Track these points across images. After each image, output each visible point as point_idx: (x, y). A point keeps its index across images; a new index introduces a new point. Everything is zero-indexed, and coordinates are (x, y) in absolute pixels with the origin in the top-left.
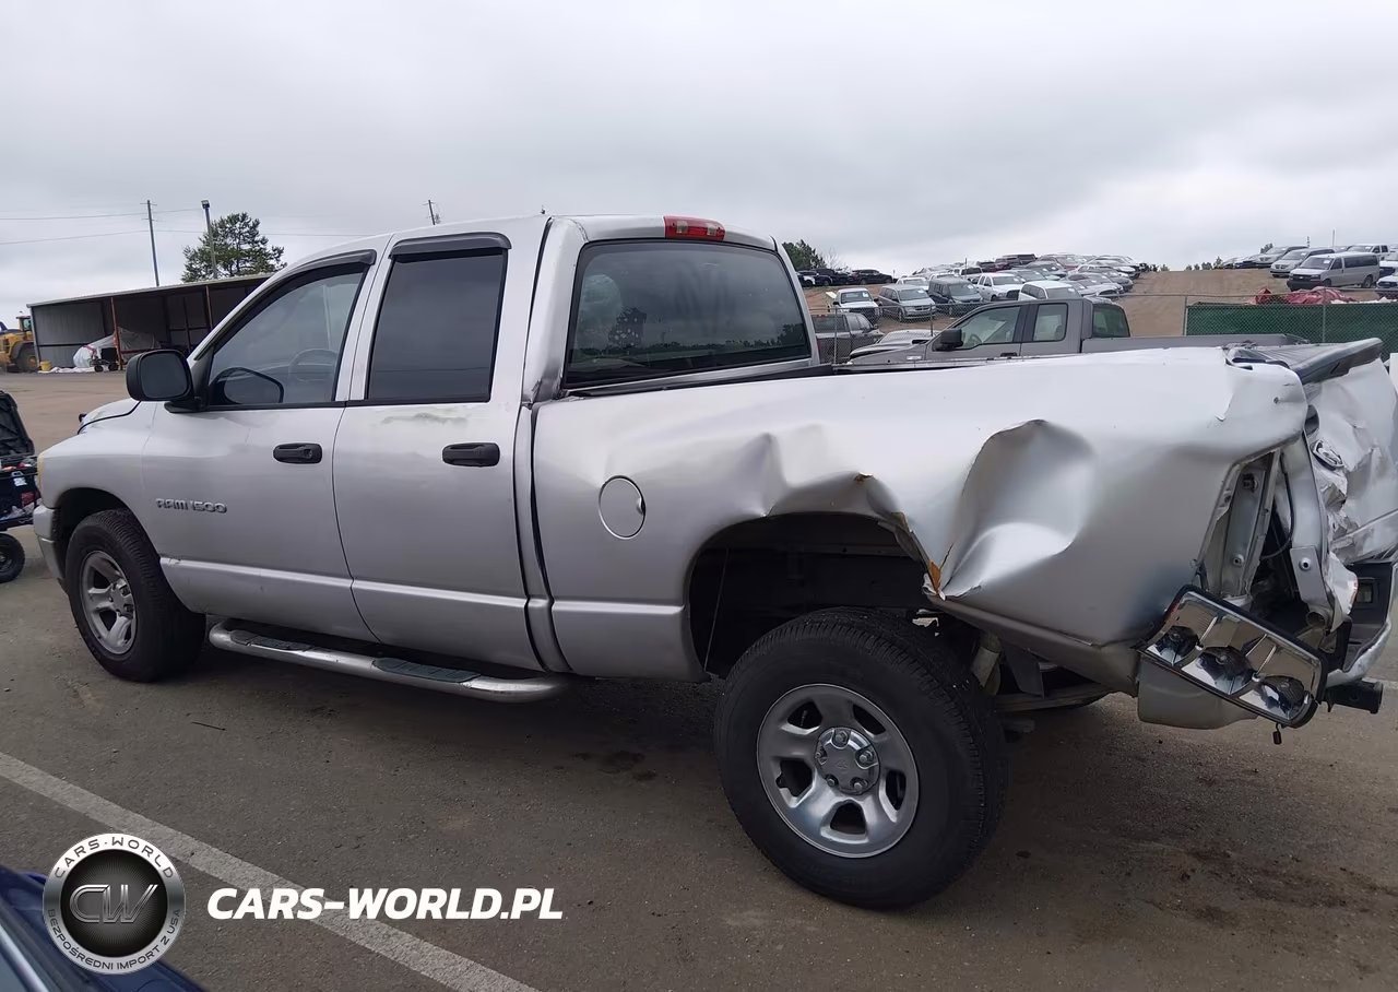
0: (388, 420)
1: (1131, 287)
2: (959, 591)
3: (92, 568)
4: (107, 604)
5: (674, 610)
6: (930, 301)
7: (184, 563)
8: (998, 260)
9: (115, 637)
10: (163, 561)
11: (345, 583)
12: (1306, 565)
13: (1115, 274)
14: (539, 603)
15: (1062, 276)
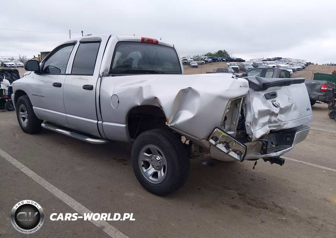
0: (74, 79)
1: (305, 68)
2: (172, 125)
3: (21, 108)
4: (24, 116)
5: (124, 125)
6: (252, 67)
7: (37, 108)
8: (272, 58)
9: (25, 123)
10: (33, 107)
11: (65, 115)
12: (248, 125)
13: (301, 64)
14: (100, 122)
15: (288, 63)
